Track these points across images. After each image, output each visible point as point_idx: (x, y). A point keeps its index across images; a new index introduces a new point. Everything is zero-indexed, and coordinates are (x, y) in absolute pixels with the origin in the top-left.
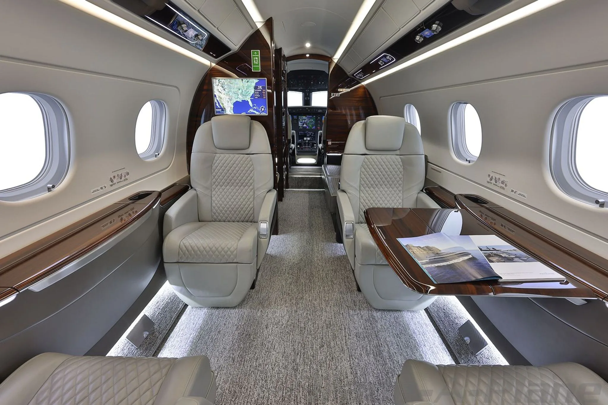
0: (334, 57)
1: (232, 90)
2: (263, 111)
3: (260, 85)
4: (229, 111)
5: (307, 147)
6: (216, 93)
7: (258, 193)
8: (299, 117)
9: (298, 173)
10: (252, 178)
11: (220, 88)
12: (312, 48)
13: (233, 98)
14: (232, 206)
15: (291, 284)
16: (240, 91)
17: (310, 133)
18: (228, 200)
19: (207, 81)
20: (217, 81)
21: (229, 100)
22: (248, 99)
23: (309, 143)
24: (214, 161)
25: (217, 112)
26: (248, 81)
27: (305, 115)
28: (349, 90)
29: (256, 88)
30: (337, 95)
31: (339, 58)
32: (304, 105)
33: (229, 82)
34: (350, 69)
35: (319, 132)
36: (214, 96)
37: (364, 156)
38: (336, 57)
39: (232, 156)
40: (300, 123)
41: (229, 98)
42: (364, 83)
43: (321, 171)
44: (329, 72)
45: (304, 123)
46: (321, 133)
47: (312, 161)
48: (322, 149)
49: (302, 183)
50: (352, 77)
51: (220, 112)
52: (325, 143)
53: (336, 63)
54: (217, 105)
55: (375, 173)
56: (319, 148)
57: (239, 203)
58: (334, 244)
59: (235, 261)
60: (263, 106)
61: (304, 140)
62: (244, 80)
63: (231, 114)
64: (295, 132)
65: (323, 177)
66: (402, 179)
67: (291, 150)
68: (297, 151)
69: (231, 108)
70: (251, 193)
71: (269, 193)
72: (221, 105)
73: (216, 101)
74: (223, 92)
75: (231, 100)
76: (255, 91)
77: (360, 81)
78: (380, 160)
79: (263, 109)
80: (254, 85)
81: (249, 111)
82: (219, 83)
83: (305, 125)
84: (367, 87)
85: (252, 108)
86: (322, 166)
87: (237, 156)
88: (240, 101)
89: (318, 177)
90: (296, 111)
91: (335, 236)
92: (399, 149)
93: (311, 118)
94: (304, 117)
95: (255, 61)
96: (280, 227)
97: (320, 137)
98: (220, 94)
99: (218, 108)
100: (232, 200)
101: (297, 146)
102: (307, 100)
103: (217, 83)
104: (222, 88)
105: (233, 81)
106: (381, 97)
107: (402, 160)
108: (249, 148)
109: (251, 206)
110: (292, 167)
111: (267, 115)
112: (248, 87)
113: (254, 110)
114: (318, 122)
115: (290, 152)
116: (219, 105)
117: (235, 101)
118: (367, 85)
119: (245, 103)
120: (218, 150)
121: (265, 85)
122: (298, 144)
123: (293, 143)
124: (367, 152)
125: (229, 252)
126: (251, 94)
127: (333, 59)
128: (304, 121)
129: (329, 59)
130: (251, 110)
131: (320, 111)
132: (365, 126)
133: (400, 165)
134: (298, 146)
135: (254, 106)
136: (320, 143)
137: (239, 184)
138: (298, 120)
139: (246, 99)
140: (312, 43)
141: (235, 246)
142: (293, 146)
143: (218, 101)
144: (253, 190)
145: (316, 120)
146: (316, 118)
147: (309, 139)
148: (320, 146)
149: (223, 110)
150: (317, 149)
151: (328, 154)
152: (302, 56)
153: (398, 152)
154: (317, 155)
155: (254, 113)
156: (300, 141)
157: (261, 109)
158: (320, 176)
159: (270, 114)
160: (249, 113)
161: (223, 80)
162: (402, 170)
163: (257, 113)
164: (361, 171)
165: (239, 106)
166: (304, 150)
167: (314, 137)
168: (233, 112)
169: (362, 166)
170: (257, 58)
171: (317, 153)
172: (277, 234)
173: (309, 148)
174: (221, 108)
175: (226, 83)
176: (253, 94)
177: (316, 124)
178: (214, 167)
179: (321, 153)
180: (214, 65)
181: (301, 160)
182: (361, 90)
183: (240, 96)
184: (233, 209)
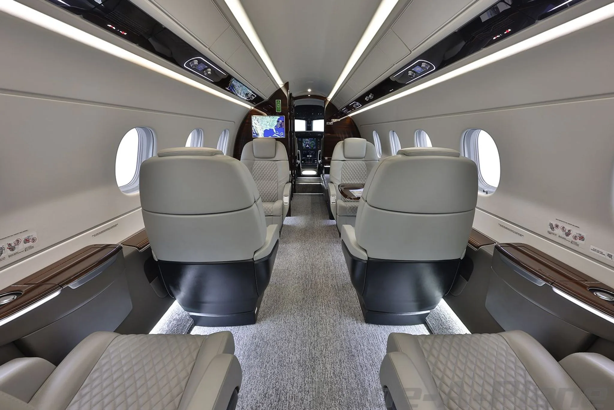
0: (328, 98)
1: (263, 123)
2: (282, 135)
3: (280, 120)
4: (261, 135)
5: (309, 162)
6: (253, 124)
7: (280, 184)
8: (303, 139)
9: (303, 182)
10: (276, 175)
11: (256, 122)
12: (311, 92)
13: (264, 128)
14: (265, 192)
15: (301, 236)
16: (269, 123)
17: (312, 152)
18: (262, 188)
19: (248, 118)
20: (254, 117)
21: (261, 129)
22: (273, 128)
23: (311, 160)
24: (254, 165)
25: (254, 136)
26: (273, 118)
27: (308, 138)
28: (339, 120)
29: (278, 121)
30: (331, 123)
31: (331, 98)
32: (307, 130)
33: (262, 118)
34: (340, 106)
35: (319, 151)
36: (252, 126)
37: (343, 162)
38: (330, 98)
39: (264, 162)
40: (303, 144)
41: (261, 128)
42: (350, 115)
43: (320, 180)
44: (325, 106)
45: (307, 144)
46: (320, 152)
47: (314, 173)
48: (321, 163)
49: (306, 188)
50: (341, 111)
51: (255, 136)
52: (323, 159)
53: (330, 102)
54: (254, 132)
55: (350, 172)
56: (319, 163)
57: (269, 190)
58: (328, 220)
59: (272, 215)
60: (282, 132)
61: (307, 157)
62: (271, 117)
63: (262, 137)
64: (299, 151)
65: (321, 184)
66: (366, 175)
67: (297, 164)
68: (302, 165)
69: (262, 133)
70: (276, 185)
71: (287, 184)
72: (256, 132)
73: (253, 129)
74: (258, 124)
75: (262, 129)
76: (277, 123)
77: (347, 114)
78: (353, 164)
79: (282, 134)
80: (277, 120)
81: (273, 135)
82: (256, 118)
83: (308, 146)
84: (352, 118)
85: (275, 133)
86: (320, 177)
87: (267, 162)
88: (268, 129)
89: (318, 184)
90: (301, 135)
91: (328, 217)
92: (364, 157)
93: (312, 140)
94: (307, 140)
95: (278, 106)
96: (292, 213)
97: (320, 155)
98: (256, 125)
99: (254, 134)
100: (264, 188)
101: (301, 162)
102: (309, 126)
103: (254, 119)
104: (257, 122)
105: (264, 117)
106: (361, 125)
107: (366, 163)
108: (275, 157)
109: (276, 192)
110: (298, 178)
111: (285, 137)
112: (274, 121)
113: (277, 134)
114: (317, 144)
115: (296, 166)
116: (255, 132)
117: (265, 129)
118: (352, 116)
119: (271, 130)
120: (256, 158)
121: (284, 120)
122: (302, 160)
123: (299, 160)
124: (345, 159)
125: (268, 210)
126: (275, 126)
127: (328, 99)
128: (307, 143)
129: (325, 99)
130: (275, 135)
131: (319, 135)
132: (344, 144)
133: (365, 167)
134: (303, 162)
135: (276, 132)
136: (320, 159)
137: (269, 179)
138: (302, 142)
139: (272, 128)
140: (311, 89)
141: (272, 207)
142: (299, 162)
143: (254, 129)
144: (277, 183)
145: (317, 142)
146: (317, 140)
147: (311, 156)
148: (320, 161)
149: (257, 135)
150: (317, 164)
151: (325, 166)
152: (306, 97)
153: (363, 159)
154: (317, 168)
155: (277, 137)
156: (304, 158)
157: (281, 134)
158: (319, 184)
159: (287, 136)
160: (273, 137)
161: (258, 117)
162: (366, 170)
163: (279, 137)
164: (342, 171)
165: (268, 133)
166: (307, 164)
167: (315, 156)
168: (263, 136)
169: (343, 167)
170: (279, 104)
171: (318, 167)
172: (290, 216)
173: (311, 163)
174: (256, 134)
175: (260, 119)
176: (276, 126)
177: (316, 145)
178: (253, 169)
179: (320, 167)
180: (253, 108)
181: (305, 172)
182: (349, 120)
183: (268, 126)
184: (265, 194)
